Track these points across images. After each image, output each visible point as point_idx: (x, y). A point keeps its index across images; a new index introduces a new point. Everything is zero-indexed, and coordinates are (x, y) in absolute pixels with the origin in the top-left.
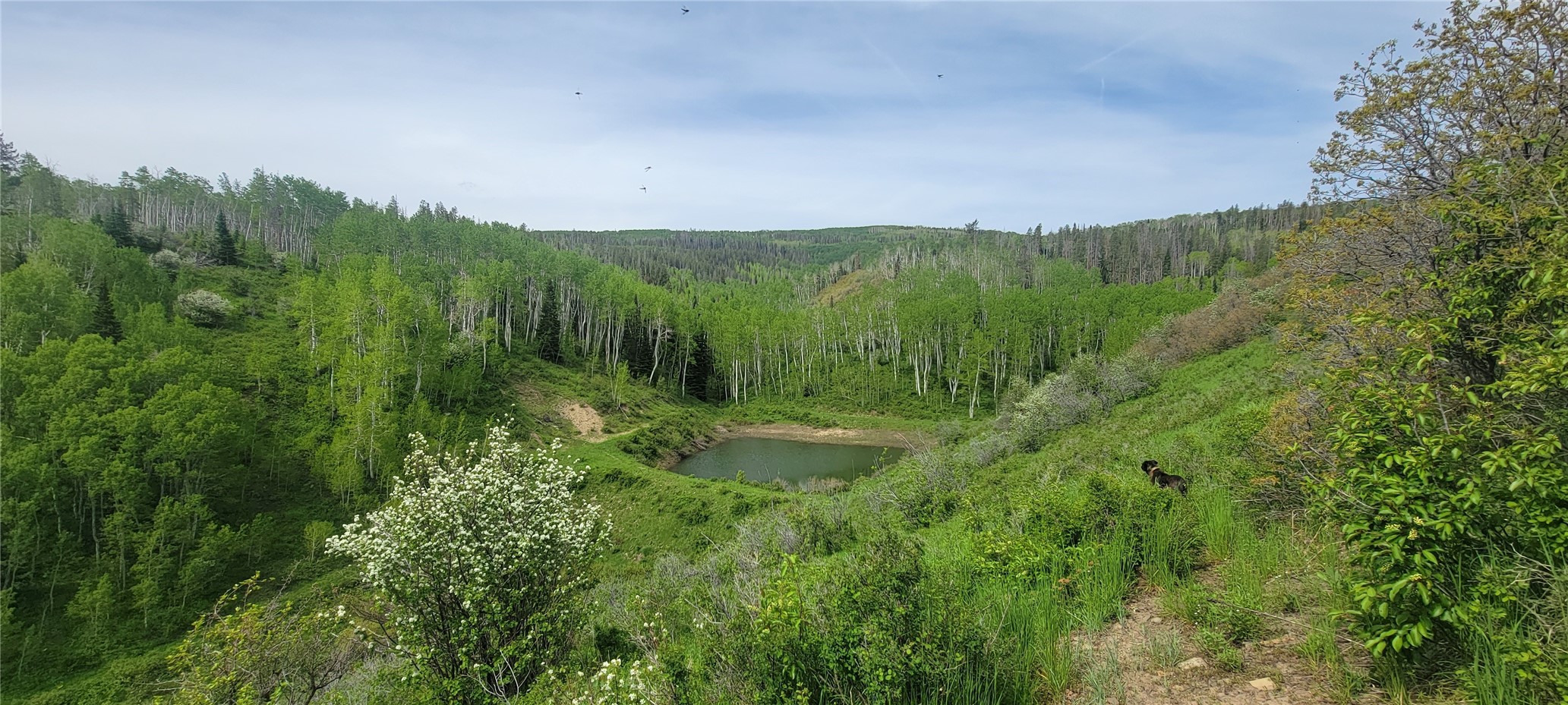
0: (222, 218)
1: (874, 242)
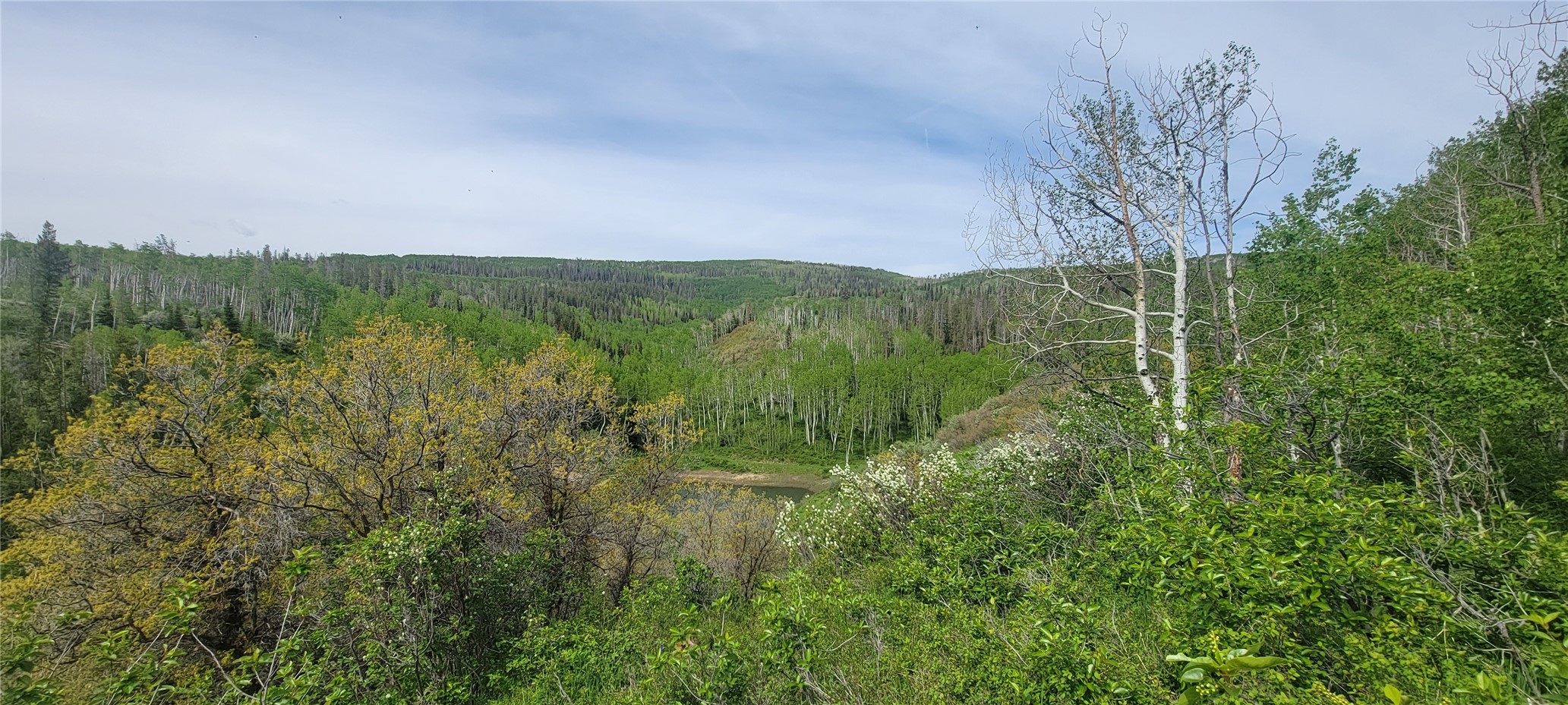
1: (756, 277)
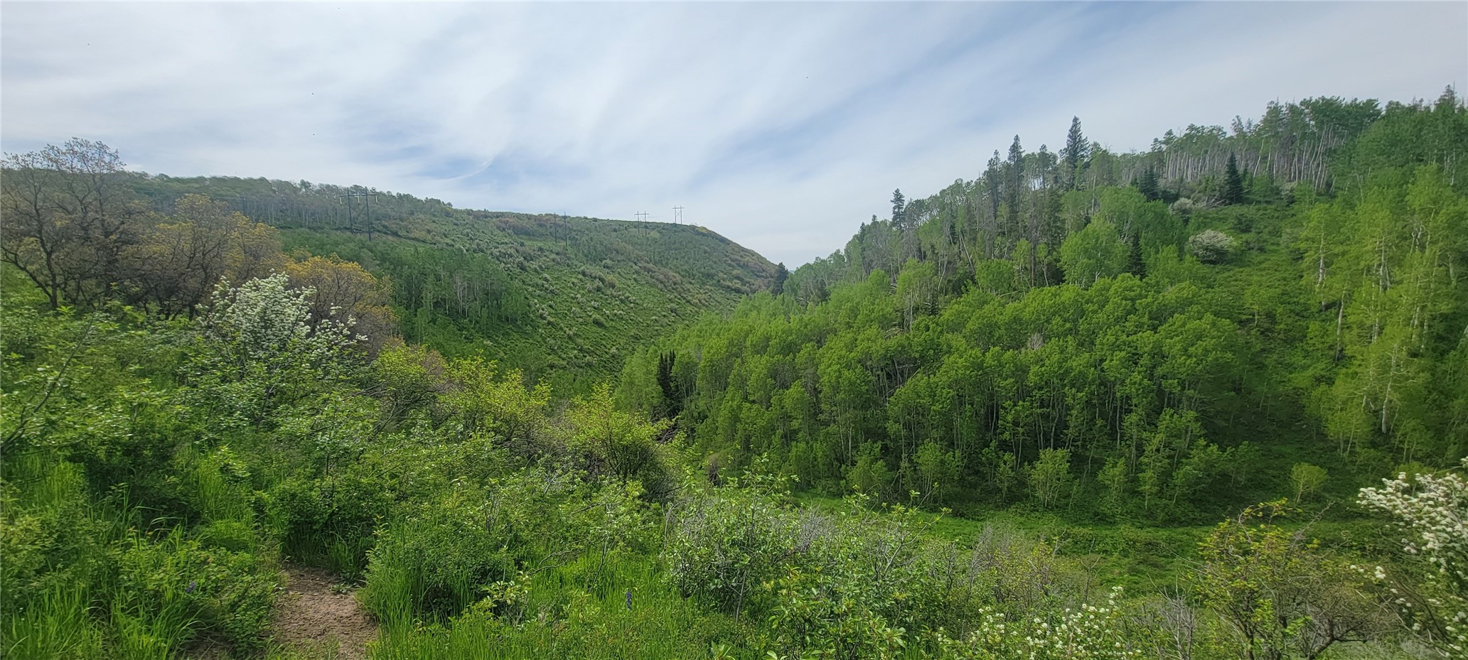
0: (1232, 159)
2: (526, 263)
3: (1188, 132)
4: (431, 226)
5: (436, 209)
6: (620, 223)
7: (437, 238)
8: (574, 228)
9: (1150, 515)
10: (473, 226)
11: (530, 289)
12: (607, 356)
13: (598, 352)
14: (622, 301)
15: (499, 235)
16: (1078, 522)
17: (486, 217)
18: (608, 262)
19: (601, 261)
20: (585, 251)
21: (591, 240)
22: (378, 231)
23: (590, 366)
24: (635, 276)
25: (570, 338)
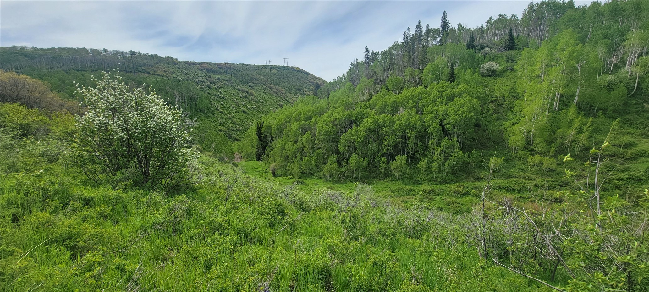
0: (511, 30)
2: (211, 85)
3: (499, 17)
4: (166, 69)
5: (170, 61)
6: (259, 66)
7: (169, 75)
8: (236, 69)
9: (436, 180)
10: (187, 69)
11: (212, 97)
12: (247, 126)
13: (243, 124)
14: (256, 102)
15: (200, 73)
16: (408, 184)
17: (194, 64)
18: (251, 84)
19: (248, 84)
20: (241, 79)
21: (243, 74)
22: (140, 72)
23: (239, 130)
24: (263, 90)
25: (230, 118)
